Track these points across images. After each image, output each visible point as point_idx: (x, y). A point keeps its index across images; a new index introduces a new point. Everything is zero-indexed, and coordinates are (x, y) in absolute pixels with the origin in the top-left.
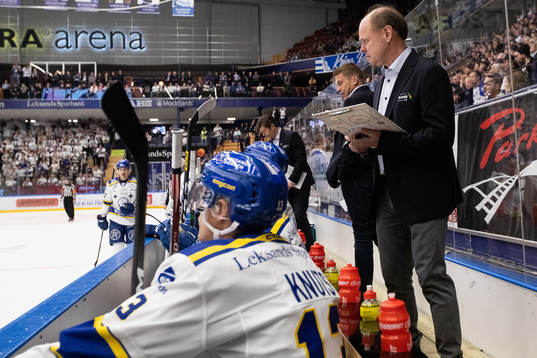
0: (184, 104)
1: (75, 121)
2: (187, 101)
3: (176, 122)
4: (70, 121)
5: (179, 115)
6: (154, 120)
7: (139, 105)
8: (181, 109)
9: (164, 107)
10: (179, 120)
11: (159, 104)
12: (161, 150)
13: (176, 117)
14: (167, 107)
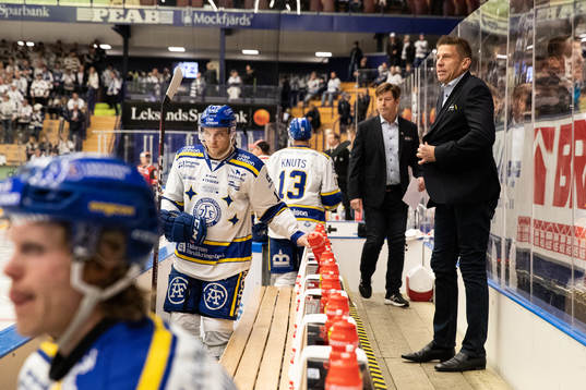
0: (233, 21)
1: (30, 44)
2: (240, 15)
3: (217, 56)
4: (21, 43)
5: (223, 43)
6: (176, 50)
7: (148, 20)
8: (228, 31)
9: (194, 25)
10: (223, 51)
11: (187, 20)
12: (186, 108)
13: (217, 47)
14: (202, 25)
